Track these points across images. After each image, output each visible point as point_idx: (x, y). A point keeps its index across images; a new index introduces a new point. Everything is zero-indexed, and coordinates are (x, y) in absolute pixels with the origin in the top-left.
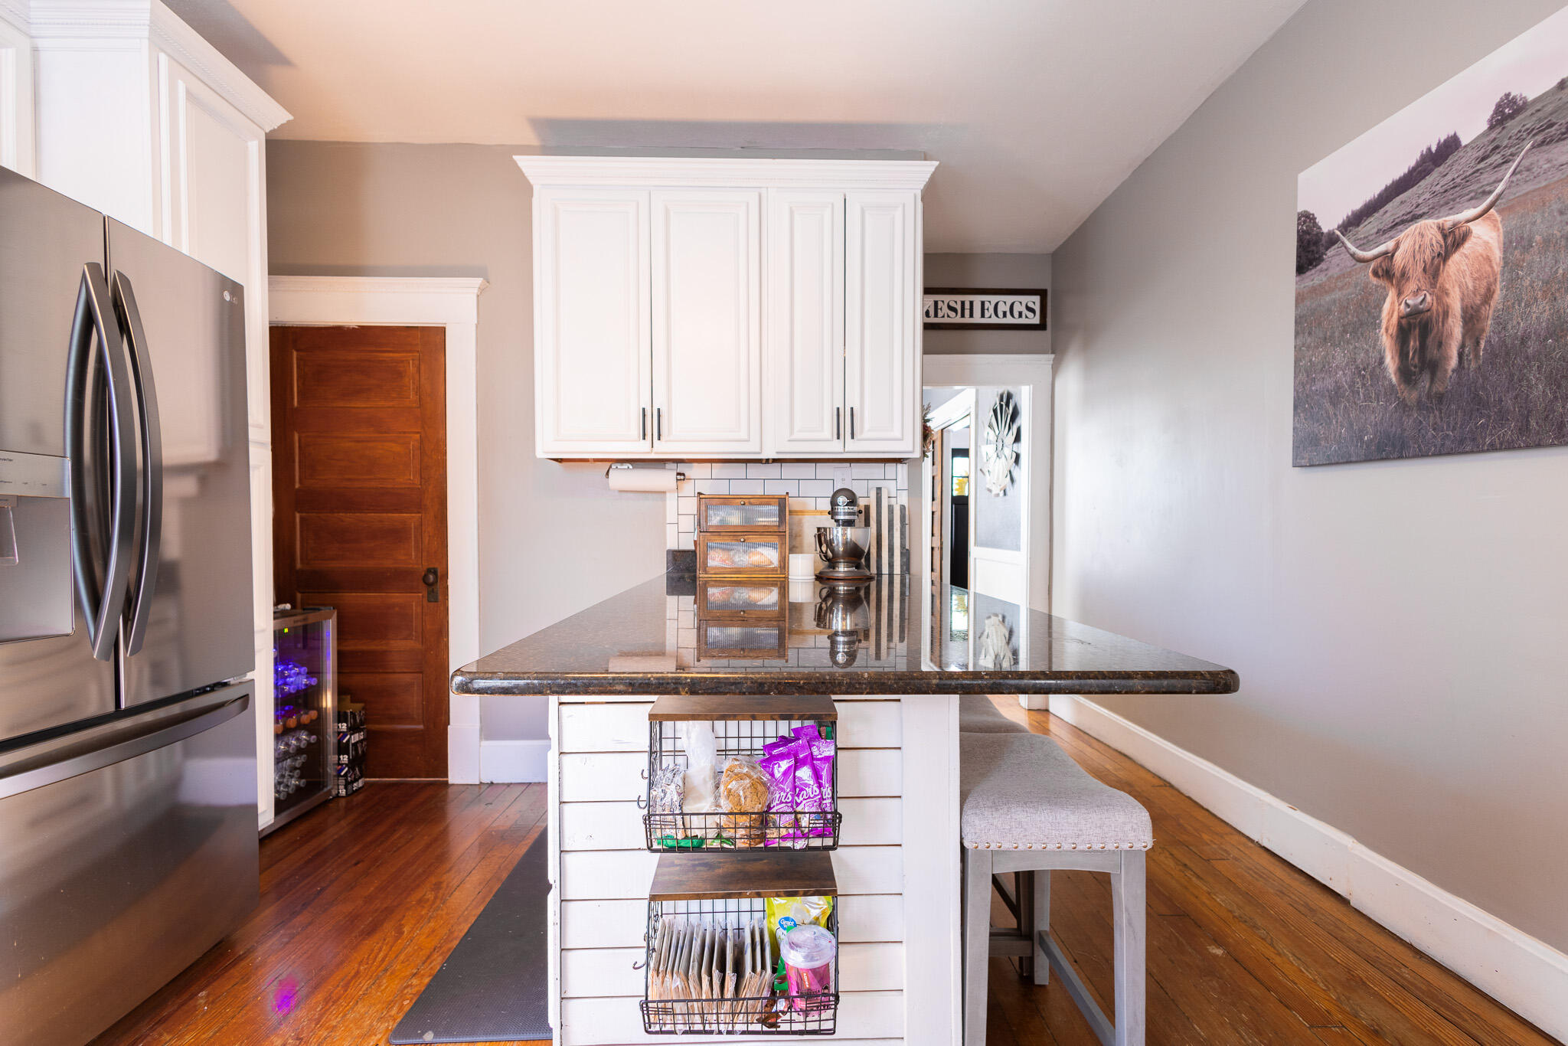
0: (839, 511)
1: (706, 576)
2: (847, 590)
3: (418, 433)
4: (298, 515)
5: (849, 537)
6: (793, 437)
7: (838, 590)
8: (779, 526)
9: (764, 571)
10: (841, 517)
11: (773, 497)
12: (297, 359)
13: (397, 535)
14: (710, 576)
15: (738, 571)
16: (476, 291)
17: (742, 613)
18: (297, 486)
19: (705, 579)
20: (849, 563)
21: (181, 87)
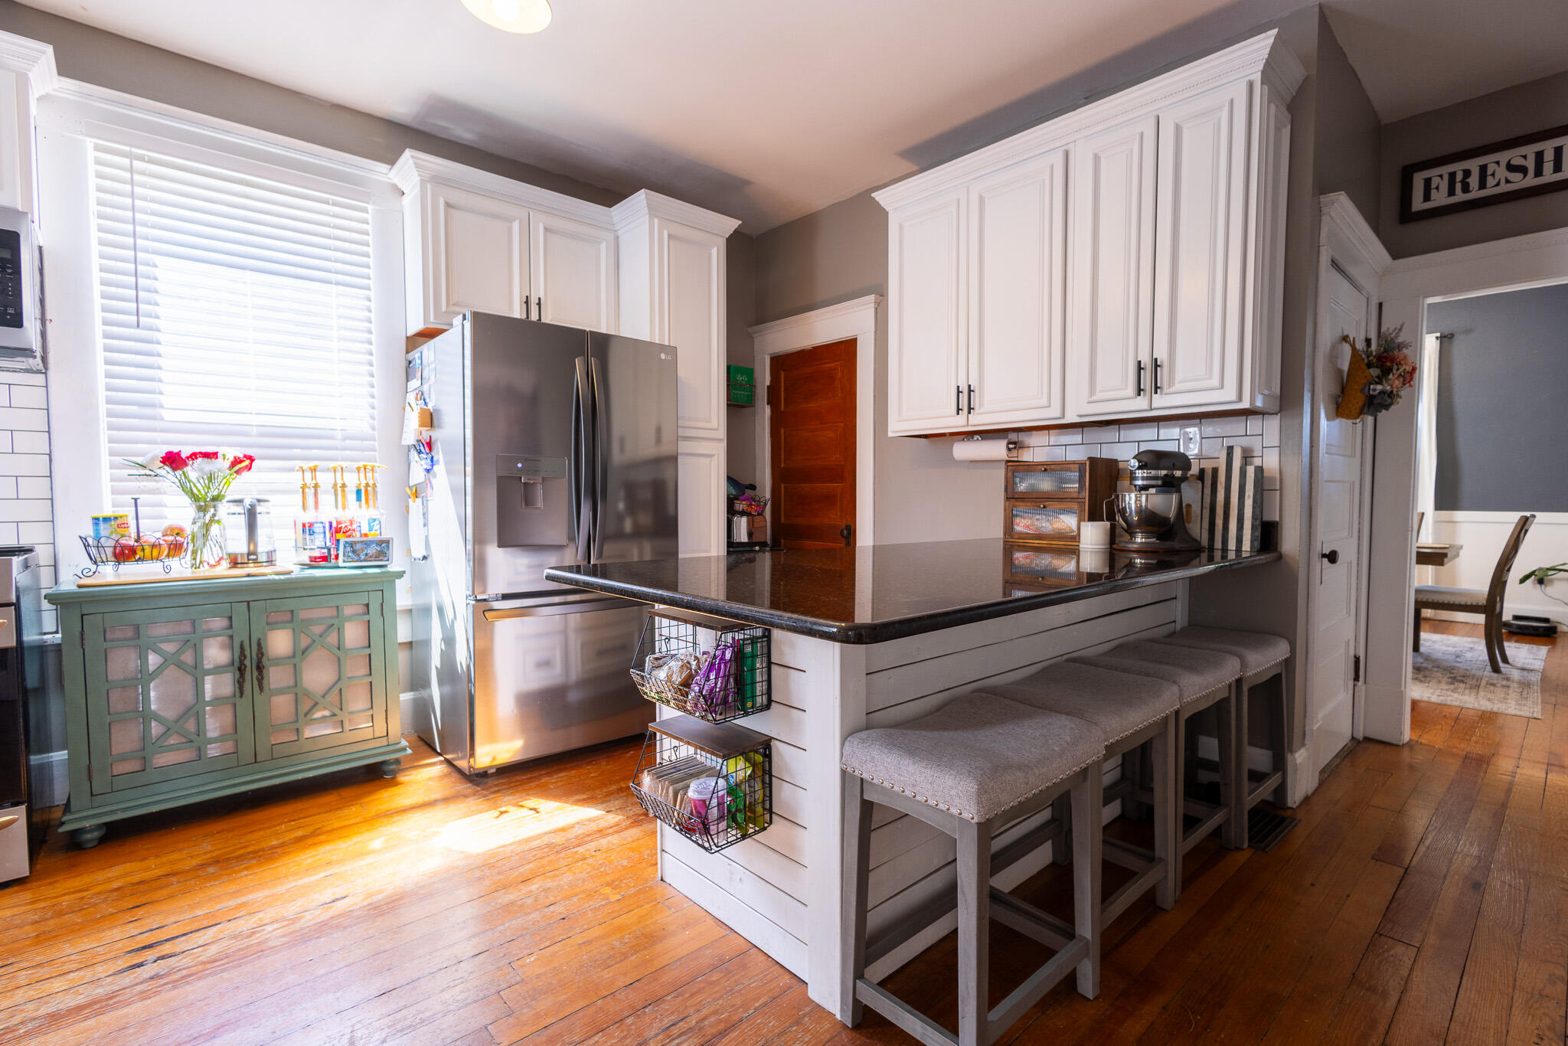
0: (1137, 475)
1: (1011, 540)
2: (1145, 563)
3: (841, 422)
4: (782, 485)
5: (1144, 504)
6: (1094, 398)
7: (1134, 562)
8: (1079, 492)
9: (1063, 538)
10: (1139, 482)
11: (1074, 463)
12: (785, 378)
13: (829, 499)
14: (1014, 540)
15: (1039, 536)
16: (873, 305)
17: (1040, 579)
18: (783, 465)
19: (1011, 543)
20: (1148, 533)
21: (666, 233)
